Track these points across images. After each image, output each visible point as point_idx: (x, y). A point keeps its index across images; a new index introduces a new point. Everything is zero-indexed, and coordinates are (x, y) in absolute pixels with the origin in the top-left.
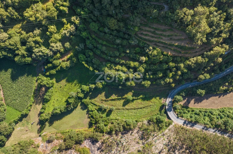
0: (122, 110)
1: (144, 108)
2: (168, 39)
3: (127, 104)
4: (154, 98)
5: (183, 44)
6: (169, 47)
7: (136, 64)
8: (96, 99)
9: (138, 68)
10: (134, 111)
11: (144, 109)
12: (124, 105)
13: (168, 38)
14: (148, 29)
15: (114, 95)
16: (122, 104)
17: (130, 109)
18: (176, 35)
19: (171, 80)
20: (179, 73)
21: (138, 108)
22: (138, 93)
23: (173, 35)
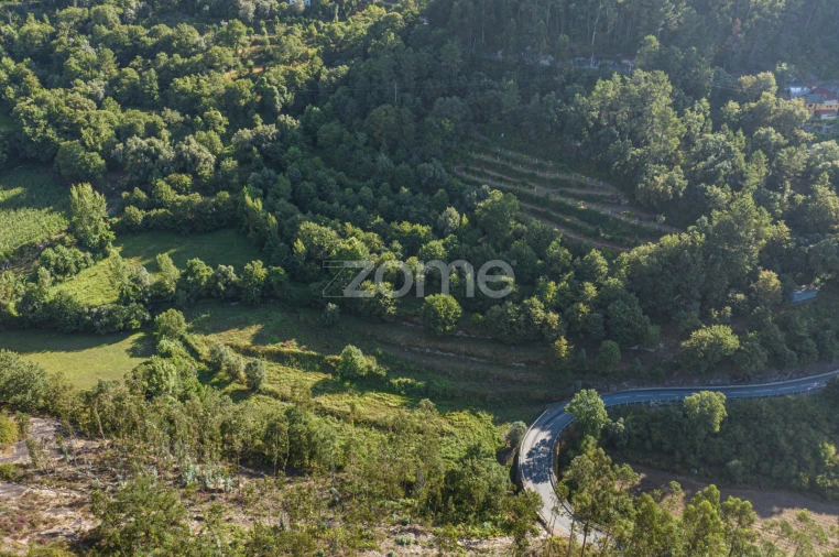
2: (554, 192)
3: (331, 392)
4: (467, 412)
5: (607, 211)
6: (554, 214)
7: (423, 230)
8: (212, 338)
9: (426, 241)
12: (314, 392)
13: (556, 190)
14: (488, 158)
15: (295, 343)
16: (311, 383)
17: (332, 414)
18: (582, 186)
19: (554, 317)
20: (590, 289)
21: (375, 422)
22: (399, 362)
23: (570, 186)
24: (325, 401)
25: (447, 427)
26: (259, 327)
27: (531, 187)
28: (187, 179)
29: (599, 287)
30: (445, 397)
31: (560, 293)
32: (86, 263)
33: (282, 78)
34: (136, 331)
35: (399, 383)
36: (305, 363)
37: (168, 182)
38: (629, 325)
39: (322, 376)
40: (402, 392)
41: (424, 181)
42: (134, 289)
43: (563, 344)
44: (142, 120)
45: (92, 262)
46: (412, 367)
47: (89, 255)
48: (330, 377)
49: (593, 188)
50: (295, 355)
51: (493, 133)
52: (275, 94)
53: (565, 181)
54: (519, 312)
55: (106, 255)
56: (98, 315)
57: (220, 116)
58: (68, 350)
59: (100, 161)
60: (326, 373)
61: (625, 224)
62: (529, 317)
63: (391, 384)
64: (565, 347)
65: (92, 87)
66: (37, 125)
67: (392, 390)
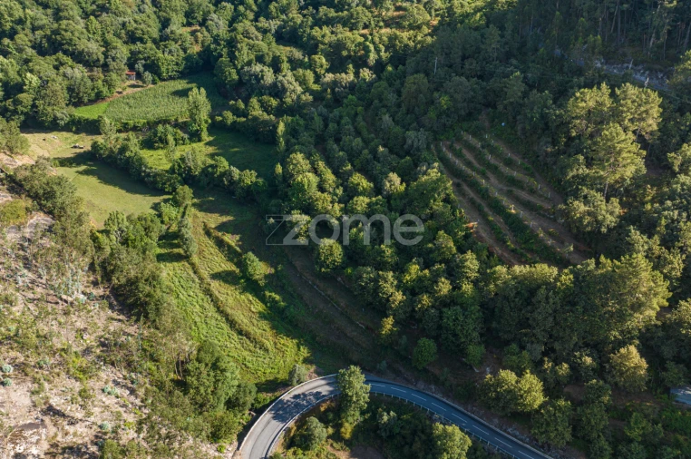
0: (197, 280)
1: (240, 332)
2: (501, 190)
3: (226, 281)
4: (295, 341)
6: (486, 209)
8: (200, 214)
9: (359, 195)
10: (211, 311)
11: (235, 336)
12: (215, 276)
13: (505, 188)
15: (237, 238)
16: (221, 269)
17: (211, 296)
18: (532, 192)
19: (399, 296)
20: (444, 287)
21: (228, 315)
22: (284, 281)
23: (522, 188)
24: (215, 286)
25: (269, 345)
26: (231, 218)
27: (487, 179)
28: (274, 102)
29: (456, 287)
30: (290, 322)
31: (420, 279)
32: (184, 141)
33: (385, 39)
34: (169, 193)
35: (270, 296)
36: (231, 254)
37: (259, 101)
38: (455, 335)
39: (234, 268)
40: (268, 305)
41: (406, 147)
42: (179, 166)
43: (388, 323)
44: (271, 54)
45: (187, 141)
46: (290, 289)
47: (186, 136)
48: (238, 271)
49: (541, 196)
50: (229, 247)
51: (496, 120)
52: (370, 51)
53: (519, 182)
54: (371, 280)
55: (200, 140)
56: (148, 175)
57: (324, 60)
58: (128, 191)
59: (235, 77)
60: (237, 267)
61: (540, 241)
62: (377, 288)
63: (264, 295)
64: (389, 327)
65: (270, 24)
66: (219, 45)
67: (262, 299)
